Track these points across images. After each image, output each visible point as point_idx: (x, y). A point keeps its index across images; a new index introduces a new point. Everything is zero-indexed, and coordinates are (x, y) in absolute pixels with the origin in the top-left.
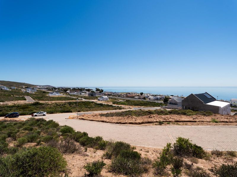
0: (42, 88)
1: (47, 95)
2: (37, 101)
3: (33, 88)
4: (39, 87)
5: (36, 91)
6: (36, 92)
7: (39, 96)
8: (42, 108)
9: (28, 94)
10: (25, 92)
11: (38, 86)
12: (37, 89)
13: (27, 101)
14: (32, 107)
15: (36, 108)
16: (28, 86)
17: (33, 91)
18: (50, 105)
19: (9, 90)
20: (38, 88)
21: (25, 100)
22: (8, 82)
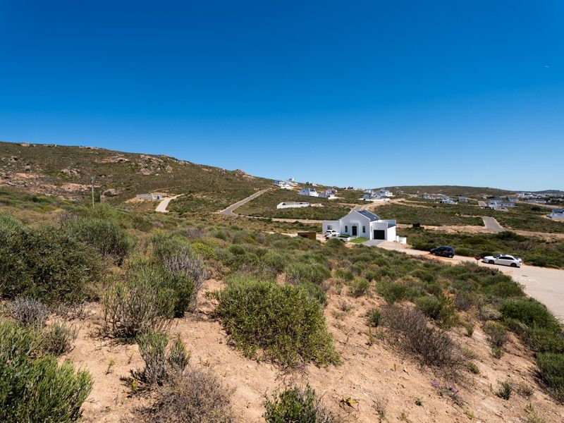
0: (531, 198)
1: (545, 217)
2: (510, 229)
3: (507, 199)
4: (524, 196)
5: (512, 206)
6: (514, 208)
7: (520, 218)
8: (520, 249)
9: (490, 212)
10: (486, 207)
11: (520, 192)
12: (517, 201)
13: (485, 227)
14: (494, 242)
15: (503, 246)
16: (494, 194)
17: (504, 205)
18: (548, 243)
19: (454, 203)
20: (520, 199)
21: (482, 224)
22: (455, 188)
